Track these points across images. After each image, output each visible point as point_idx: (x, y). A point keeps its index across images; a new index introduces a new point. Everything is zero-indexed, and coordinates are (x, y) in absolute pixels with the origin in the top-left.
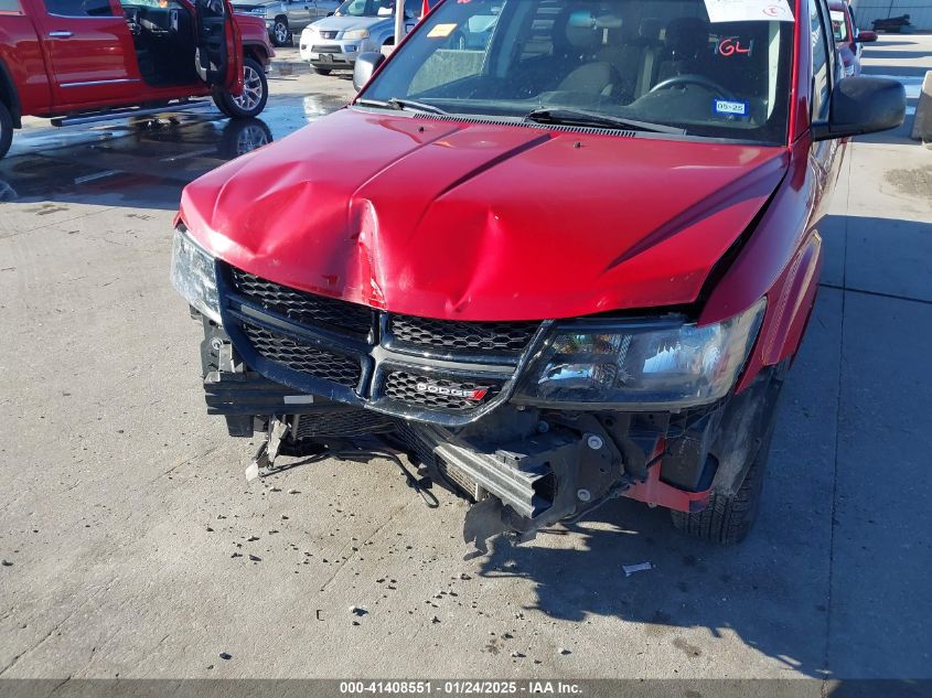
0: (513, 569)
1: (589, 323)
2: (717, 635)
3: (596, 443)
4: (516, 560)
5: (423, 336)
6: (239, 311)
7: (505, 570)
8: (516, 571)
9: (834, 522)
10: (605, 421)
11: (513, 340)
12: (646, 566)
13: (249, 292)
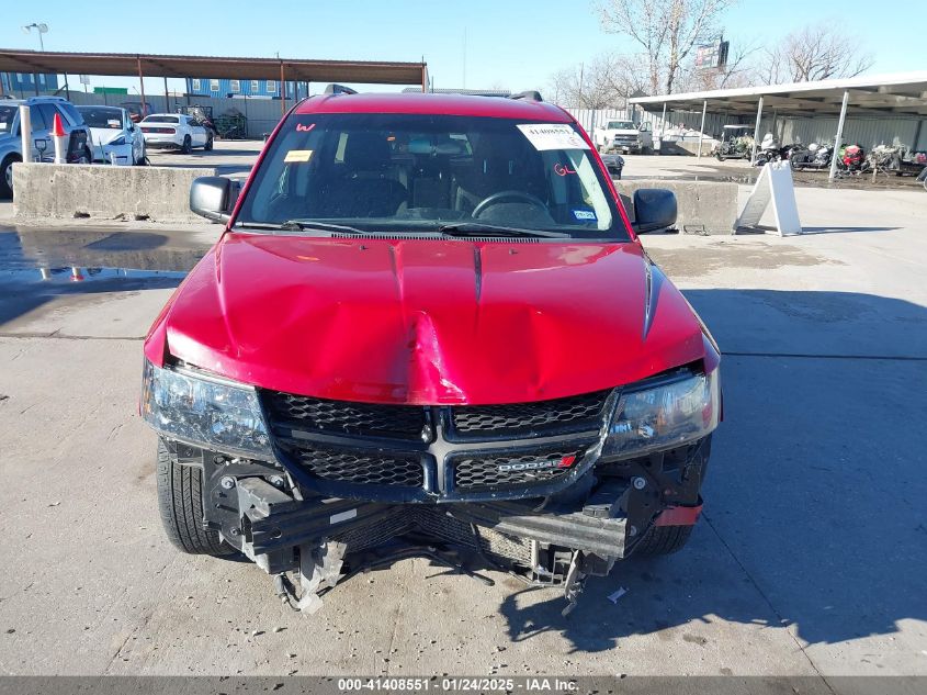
0: (531, 628)
1: (658, 380)
2: (707, 622)
3: (640, 483)
4: (533, 621)
5: (495, 422)
6: (290, 437)
7: (527, 631)
8: (538, 627)
9: (708, 520)
10: (645, 463)
11: (588, 409)
12: (621, 592)
13: (298, 416)
